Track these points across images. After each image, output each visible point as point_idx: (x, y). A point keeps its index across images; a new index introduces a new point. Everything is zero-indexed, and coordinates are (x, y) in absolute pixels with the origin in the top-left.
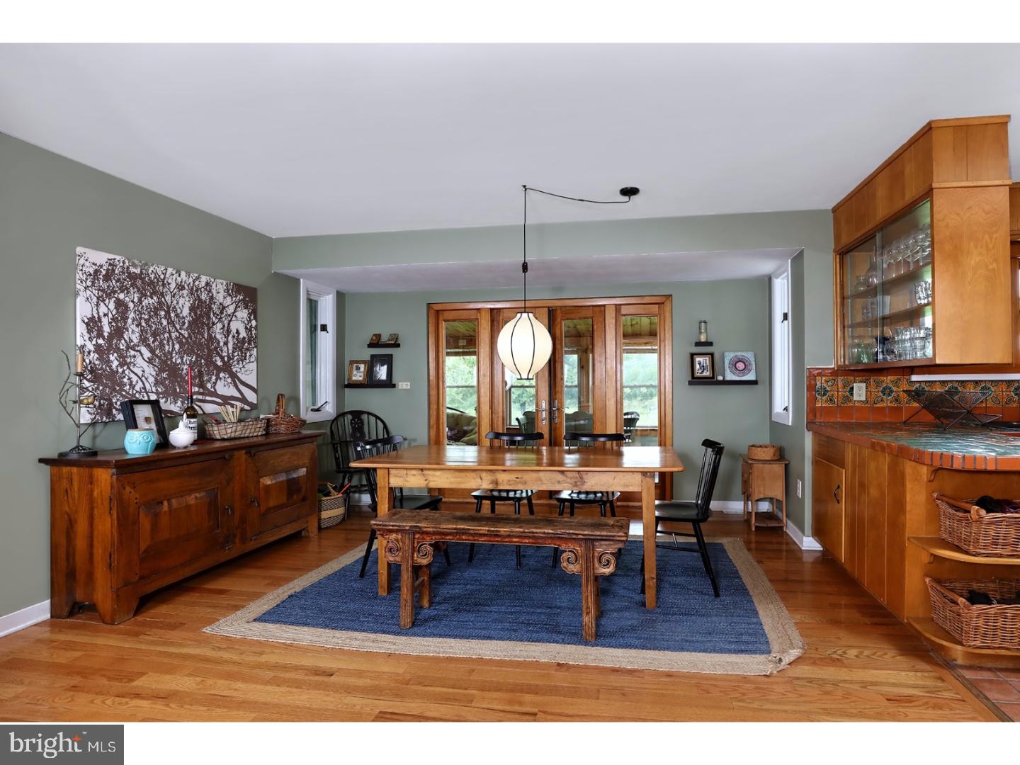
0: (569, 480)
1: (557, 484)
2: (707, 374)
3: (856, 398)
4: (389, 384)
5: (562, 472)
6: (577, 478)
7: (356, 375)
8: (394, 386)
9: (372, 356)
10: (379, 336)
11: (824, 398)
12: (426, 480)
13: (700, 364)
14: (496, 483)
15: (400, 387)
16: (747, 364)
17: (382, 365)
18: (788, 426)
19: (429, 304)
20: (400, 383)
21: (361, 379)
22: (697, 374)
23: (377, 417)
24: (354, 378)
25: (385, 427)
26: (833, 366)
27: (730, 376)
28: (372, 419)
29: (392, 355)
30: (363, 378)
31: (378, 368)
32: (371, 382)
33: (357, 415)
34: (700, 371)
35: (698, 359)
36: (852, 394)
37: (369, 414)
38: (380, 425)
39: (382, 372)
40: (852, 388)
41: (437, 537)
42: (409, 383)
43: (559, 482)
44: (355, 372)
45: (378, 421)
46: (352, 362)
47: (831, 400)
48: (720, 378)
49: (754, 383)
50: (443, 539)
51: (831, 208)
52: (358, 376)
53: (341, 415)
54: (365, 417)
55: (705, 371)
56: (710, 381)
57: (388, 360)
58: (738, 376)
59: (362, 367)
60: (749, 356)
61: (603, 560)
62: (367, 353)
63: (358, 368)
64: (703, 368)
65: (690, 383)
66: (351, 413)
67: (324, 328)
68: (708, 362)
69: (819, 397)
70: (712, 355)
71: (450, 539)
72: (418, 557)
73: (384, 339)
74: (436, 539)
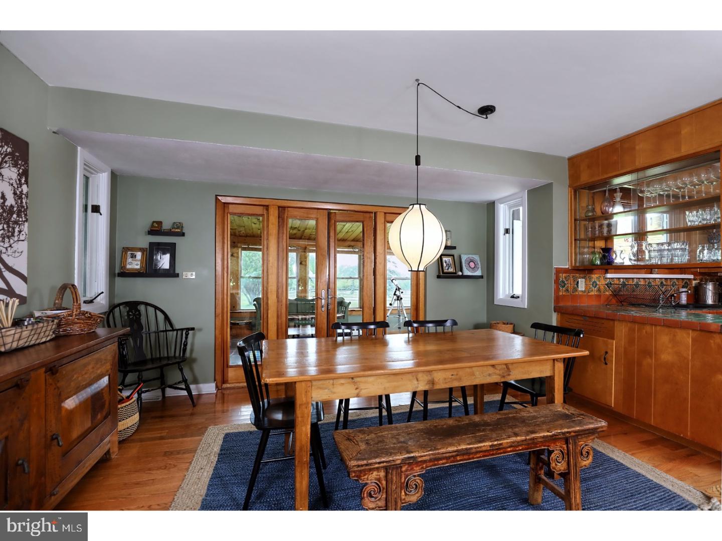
0: (498, 372)
1: (488, 377)
2: (451, 270)
3: (580, 289)
4: (171, 273)
5: (493, 366)
6: (504, 369)
7: (131, 263)
8: (177, 275)
9: (151, 244)
10: (160, 223)
11: (564, 289)
12: (357, 389)
13: (446, 262)
14: (432, 382)
15: (184, 277)
16: (476, 263)
17: (164, 253)
18: (525, 308)
19: (216, 195)
20: (184, 273)
21: (138, 267)
22: (445, 271)
23: (156, 308)
24: (128, 267)
25: (167, 318)
26: (567, 267)
27: (467, 272)
28: (151, 310)
29: (175, 243)
30: (141, 267)
31: (159, 257)
32: (150, 271)
33: (133, 306)
34: (447, 268)
35: (444, 259)
36: (578, 286)
37: (147, 304)
38: (161, 316)
39: (164, 261)
40: (578, 282)
41: (429, 464)
42: (194, 273)
43: (490, 375)
44: (130, 260)
45: (158, 312)
46: (126, 250)
47: (567, 290)
48: (460, 273)
49: (481, 277)
50: (435, 465)
51: (567, 157)
52: (135, 263)
53: (113, 307)
54: (142, 308)
55: (450, 268)
56: (453, 276)
57: (171, 249)
58: (472, 272)
59: (139, 255)
60: (476, 258)
61: (584, 453)
62: (145, 241)
63: (133, 256)
64: (449, 266)
65: (439, 277)
66: (127, 304)
67: (96, 209)
68: (451, 261)
69: (561, 288)
70: (453, 256)
71: (443, 464)
72: (406, 494)
73: (166, 226)
74: (427, 467)
